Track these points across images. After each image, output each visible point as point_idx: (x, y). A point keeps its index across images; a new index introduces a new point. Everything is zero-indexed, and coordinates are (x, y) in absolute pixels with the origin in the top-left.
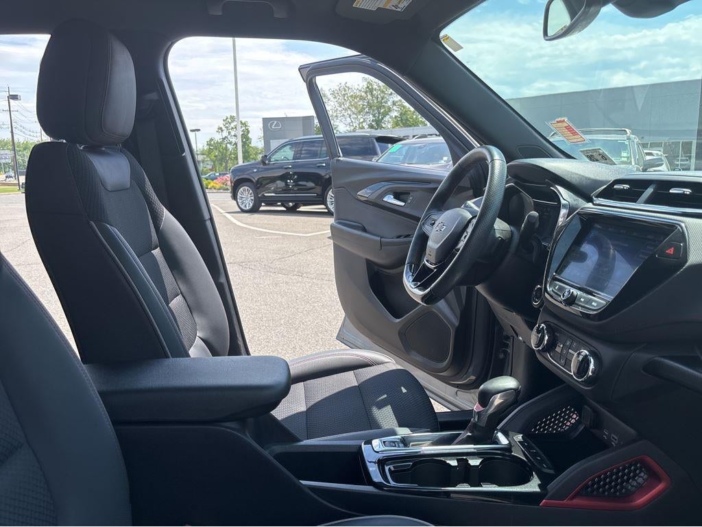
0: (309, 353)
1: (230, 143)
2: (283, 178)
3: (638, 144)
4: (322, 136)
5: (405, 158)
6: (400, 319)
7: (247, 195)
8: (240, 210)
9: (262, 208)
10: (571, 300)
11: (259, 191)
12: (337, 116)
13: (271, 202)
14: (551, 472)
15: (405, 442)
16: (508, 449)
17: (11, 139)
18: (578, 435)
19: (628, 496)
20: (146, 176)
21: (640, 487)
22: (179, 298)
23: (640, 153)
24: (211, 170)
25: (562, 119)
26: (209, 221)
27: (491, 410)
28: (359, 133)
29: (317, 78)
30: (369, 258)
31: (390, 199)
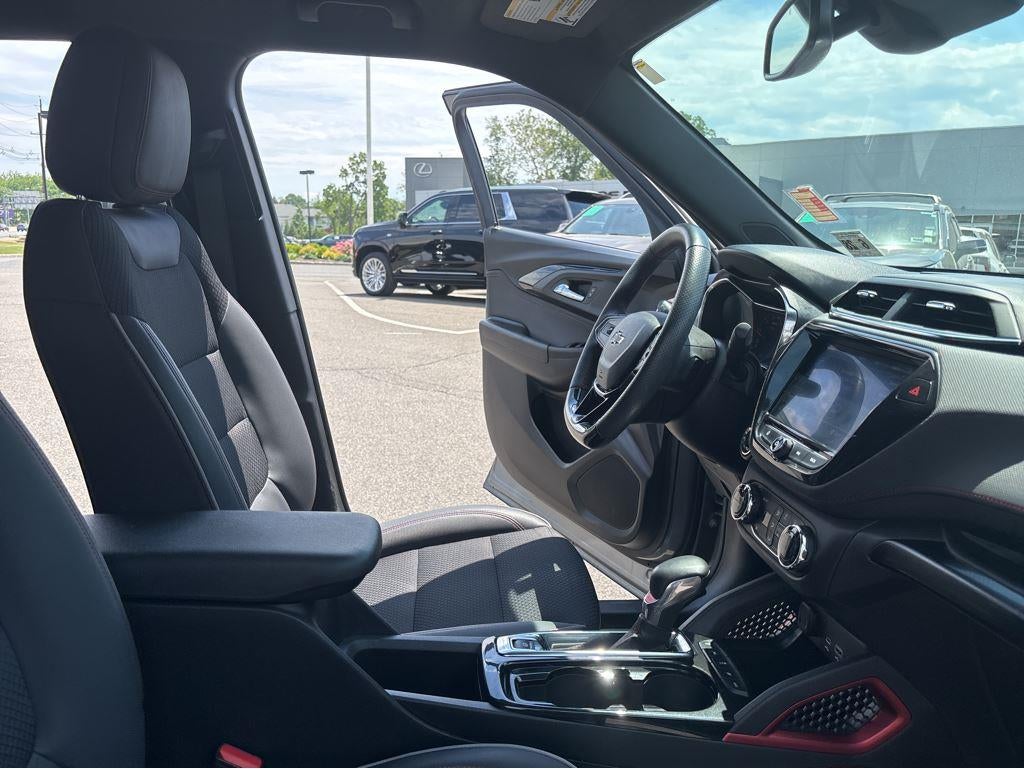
0: (448, 505)
1: (358, 193)
2: (430, 247)
3: (951, 218)
4: (471, 189)
5: (607, 225)
6: (572, 464)
7: (375, 270)
8: (364, 292)
9: (397, 291)
10: (784, 454)
11: (393, 265)
12: (514, 159)
13: (410, 282)
14: (745, 694)
15: (544, 642)
16: (689, 659)
17: (41, 175)
18: (794, 643)
19: (849, 734)
20: (203, 248)
21: (867, 721)
22: (245, 422)
23: (952, 231)
24: (328, 231)
25: (806, 187)
26: (296, 314)
27: (667, 603)
28: (545, 185)
29: (468, 110)
30: (532, 374)
31: (564, 290)
